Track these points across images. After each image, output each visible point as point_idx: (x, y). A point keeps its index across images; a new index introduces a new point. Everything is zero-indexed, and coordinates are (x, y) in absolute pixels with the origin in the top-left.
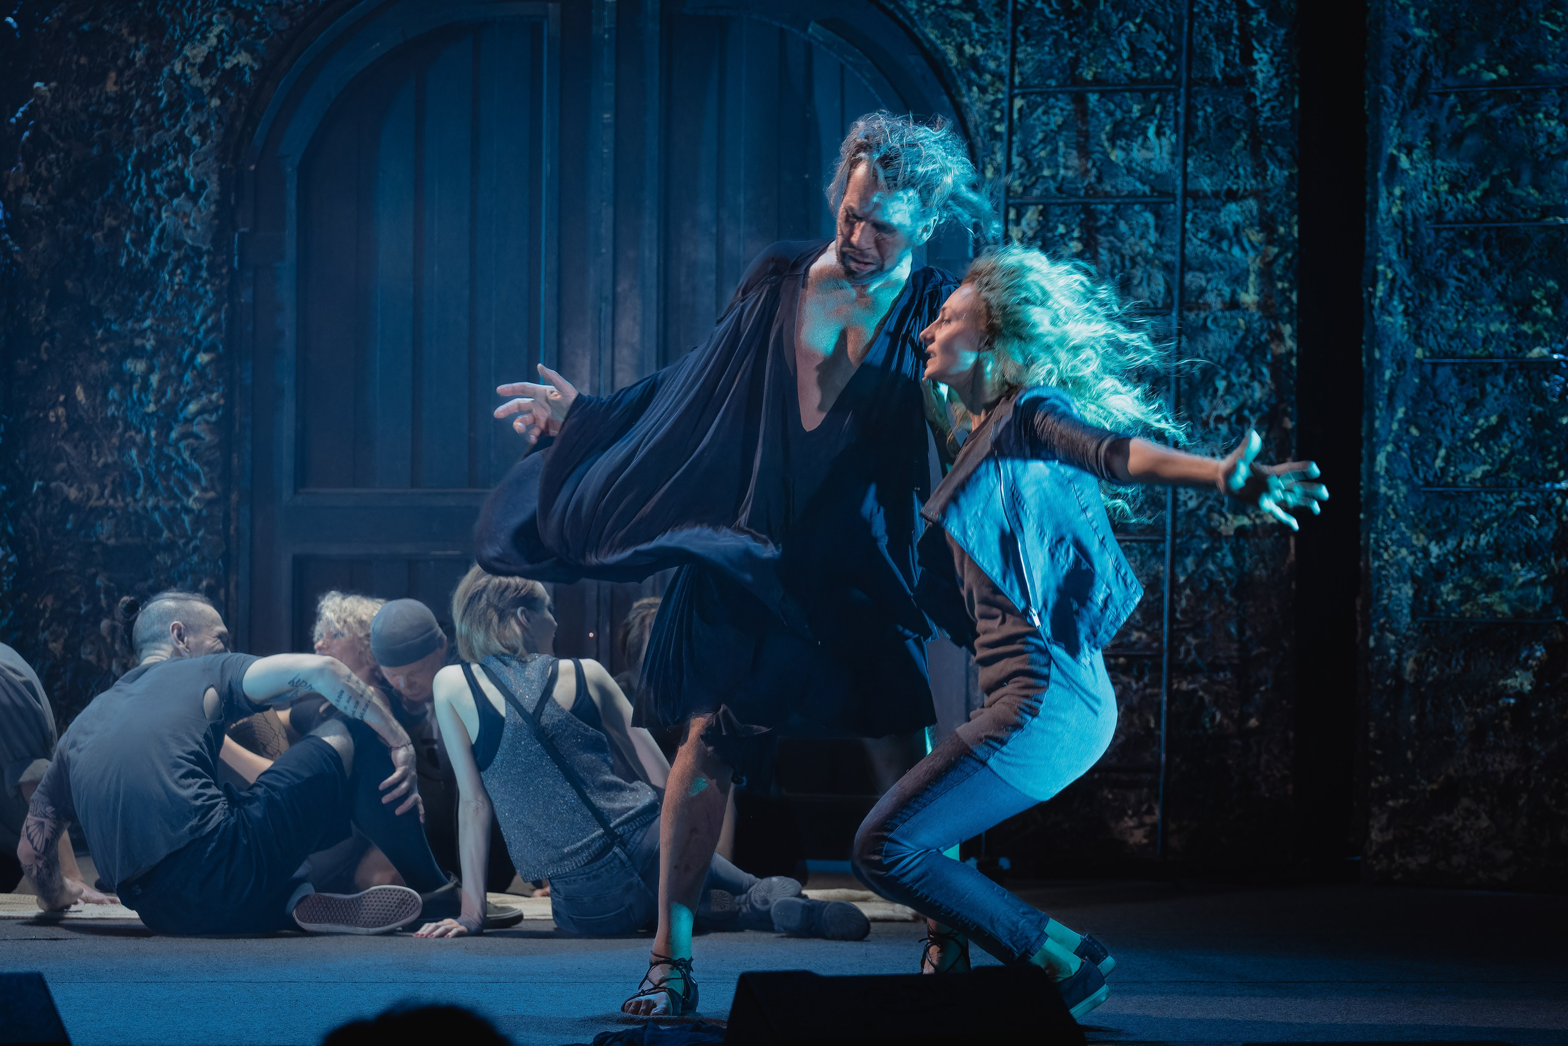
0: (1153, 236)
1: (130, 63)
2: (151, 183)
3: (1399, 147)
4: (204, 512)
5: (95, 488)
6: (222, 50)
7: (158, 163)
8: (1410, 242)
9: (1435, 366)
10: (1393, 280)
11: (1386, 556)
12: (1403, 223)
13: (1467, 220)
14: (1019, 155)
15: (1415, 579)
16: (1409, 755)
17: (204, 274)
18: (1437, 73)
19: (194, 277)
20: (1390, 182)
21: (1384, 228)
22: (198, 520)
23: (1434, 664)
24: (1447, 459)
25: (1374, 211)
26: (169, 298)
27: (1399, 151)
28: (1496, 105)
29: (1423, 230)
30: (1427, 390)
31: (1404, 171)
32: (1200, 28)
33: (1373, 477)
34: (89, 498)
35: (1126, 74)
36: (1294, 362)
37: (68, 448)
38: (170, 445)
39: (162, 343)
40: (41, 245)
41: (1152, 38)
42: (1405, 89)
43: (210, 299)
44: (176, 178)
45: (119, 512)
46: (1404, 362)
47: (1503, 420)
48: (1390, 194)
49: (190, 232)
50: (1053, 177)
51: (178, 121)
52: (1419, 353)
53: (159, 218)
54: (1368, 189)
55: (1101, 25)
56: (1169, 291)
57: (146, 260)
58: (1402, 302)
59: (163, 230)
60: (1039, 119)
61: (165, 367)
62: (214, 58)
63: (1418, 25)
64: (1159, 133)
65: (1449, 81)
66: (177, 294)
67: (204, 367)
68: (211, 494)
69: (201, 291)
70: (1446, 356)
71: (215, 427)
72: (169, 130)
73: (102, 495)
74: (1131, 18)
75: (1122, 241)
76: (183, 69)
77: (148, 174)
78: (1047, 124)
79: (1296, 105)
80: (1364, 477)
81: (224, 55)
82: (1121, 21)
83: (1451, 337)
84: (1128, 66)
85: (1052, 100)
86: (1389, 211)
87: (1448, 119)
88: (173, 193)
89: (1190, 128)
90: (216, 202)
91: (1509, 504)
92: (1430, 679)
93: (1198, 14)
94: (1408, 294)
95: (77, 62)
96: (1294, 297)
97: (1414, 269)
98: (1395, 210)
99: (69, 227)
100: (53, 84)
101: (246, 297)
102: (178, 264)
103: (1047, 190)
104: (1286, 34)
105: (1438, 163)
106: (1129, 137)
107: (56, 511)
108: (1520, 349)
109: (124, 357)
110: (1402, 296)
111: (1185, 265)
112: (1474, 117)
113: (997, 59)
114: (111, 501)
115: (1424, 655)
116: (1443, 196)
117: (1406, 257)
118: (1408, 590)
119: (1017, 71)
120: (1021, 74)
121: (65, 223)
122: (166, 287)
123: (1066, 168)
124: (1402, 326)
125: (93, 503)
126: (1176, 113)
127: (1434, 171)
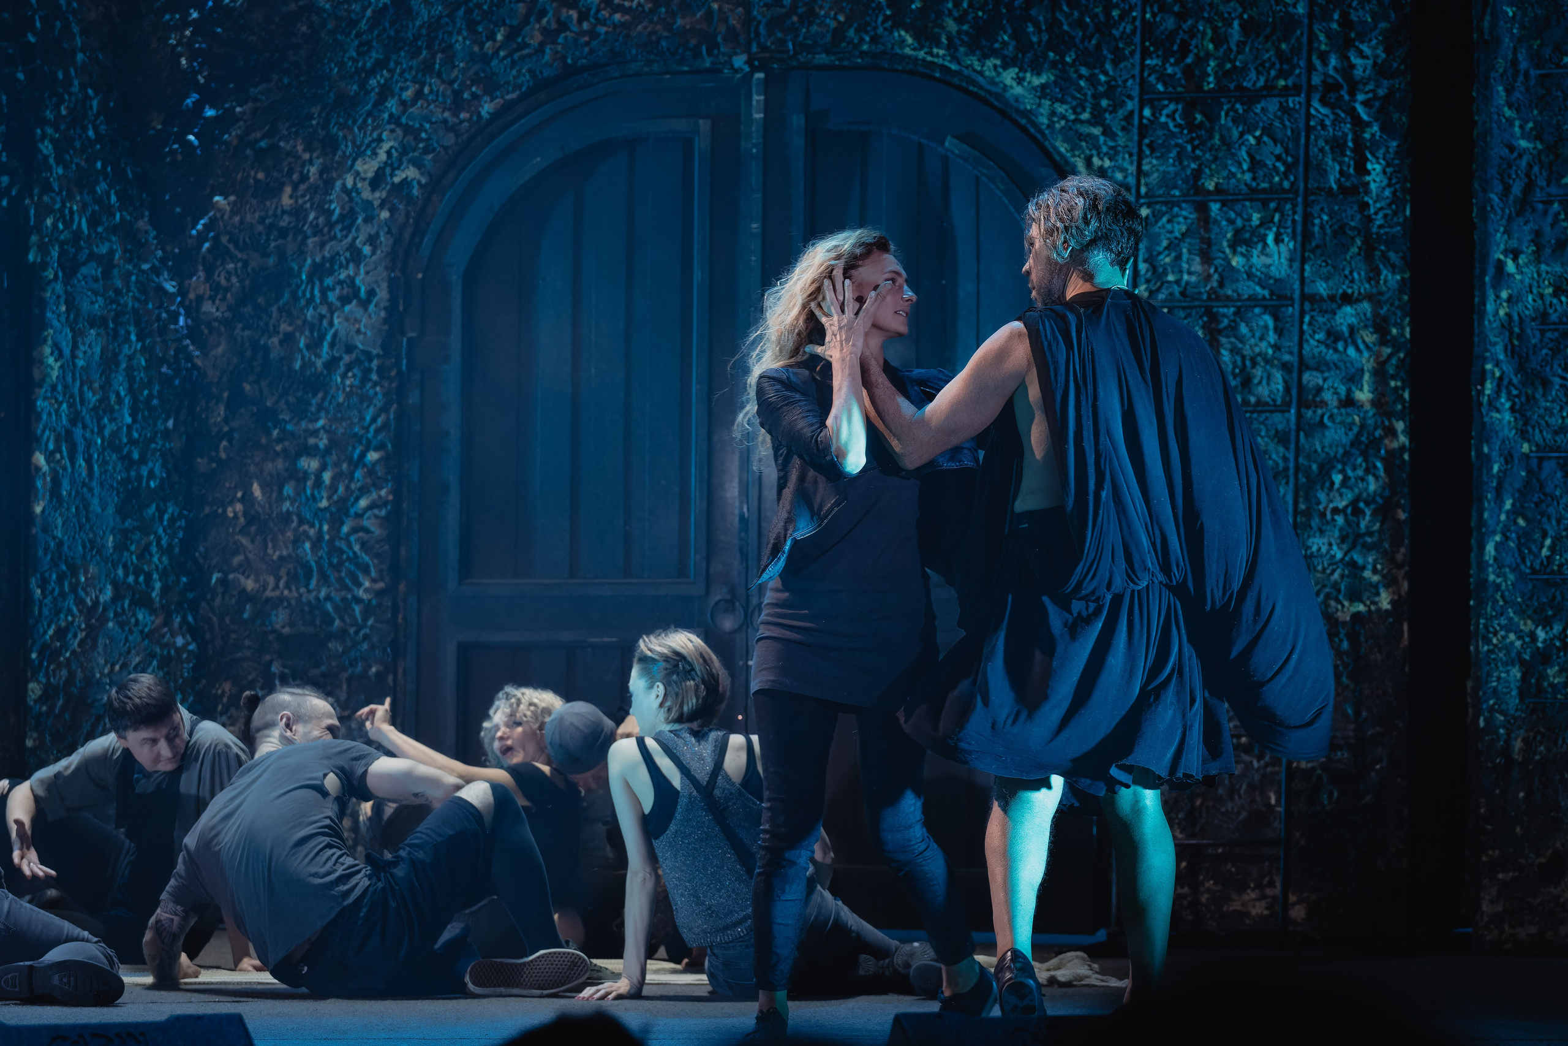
0: (1272, 337)
1: (304, 178)
2: (324, 292)
3: (1506, 252)
4: (374, 602)
5: (271, 580)
6: (392, 165)
7: (331, 272)
8: (1516, 342)
9: (1541, 460)
10: (1501, 378)
11: (1495, 641)
12: (1509, 324)
14: (1145, 261)
15: (1522, 663)
16: (1518, 829)
17: (374, 377)
18: (1541, 182)
19: (365, 379)
20: (1497, 285)
21: (1492, 329)
22: (368, 611)
23: (1541, 743)
24: (1552, 548)
25: (1483, 313)
26: (341, 400)
27: (1506, 256)
29: (1529, 331)
30: (1533, 484)
31: (1510, 275)
32: (1316, 140)
33: (1482, 565)
34: (265, 589)
35: (1246, 184)
36: (1406, 457)
37: (244, 541)
38: (342, 539)
39: (334, 443)
40: (220, 350)
41: (1270, 151)
42: (1512, 198)
43: (379, 402)
44: (348, 286)
45: (293, 602)
46: (1512, 456)
48: (1498, 297)
49: (361, 337)
50: (1178, 282)
51: (350, 231)
52: (1526, 447)
53: (331, 324)
54: (1477, 293)
55: (1222, 139)
56: (1287, 389)
57: (319, 364)
58: (1509, 399)
59: (335, 335)
60: (1163, 227)
61: (337, 464)
62: (384, 174)
63: (1523, 137)
64: (1278, 240)
65: (1553, 190)
66: (348, 396)
67: (374, 464)
68: (380, 585)
69: (371, 392)
70: (1552, 450)
71: (385, 521)
72: (341, 241)
73: (277, 586)
74: (1250, 131)
75: (1241, 342)
76: (355, 184)
77: (321, 282)
78: (1171, 232)
79: (1408, 213)
80: (1474, 566)
81: (393, 169)
82: (1242, 134)
83: (1556, 433)
84: (1248, 177)
85: (1176, 209)
86: (1497, 313)
87: (1552, 226)
88: (345, 300)
89: (1307, 236)
90: (385, 308)
92: (1538, 757)
93: (1314, 128)
94: (1515, 392)
95: (255, 178)
96: (1406, 395)
97: (1521, 368)
98: (1502, 312)
99: (247, 333)
100: (232, 198)
101: (413, 398)
102: (349, 367)
103: (1171, 294)
104: (1398, 146)
105: (1543, 267)
106: (1249, 244)
107: (233, 600)
109: (299, 455)
110: (1509, 393)
111: (1303, 365)
113: (1123, 170)
114: (286, 592)
115: (1532, 734)
116: (1548, 299)
117: (1513, 357)
118: (1516, 673)
119: (1143, 181)
120: (1147, 184)
121: (243, 329)
122: (338, 388)
123: (1190, 273)
124: (1509, 422)
125: (268, 593)
126: (1294, 221)
127: (1539, 275)
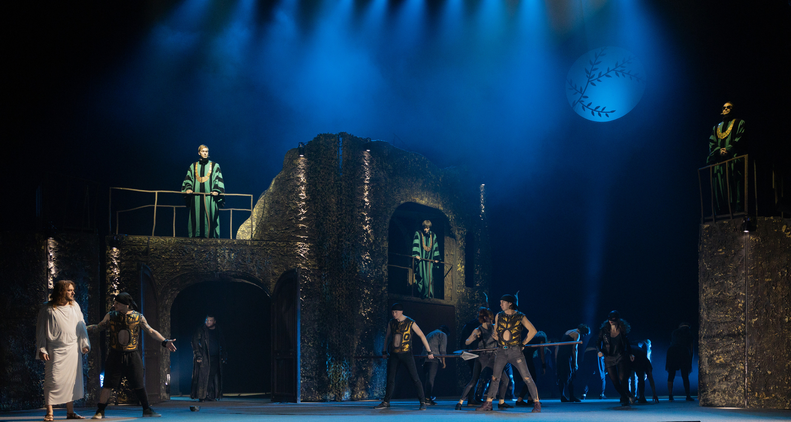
8: (707, 303)
10: (704, 308)
12: (705, 299)
13: (717, 299)
20: (703, 293)
21: (702, 300)
25: (700, 298)
27: (705, 288)
28: (721, 280)
29: (709, 300)
31: (705, 291)
47: (723, 330)
48: (703, 295)
52: (708, 321)
54: (699, 294)
63: (708, 267)
70: (713, 321)
91: (724, 344)
98: (704, 297)
105: (711, 290)
108: (726, 319)
110: (705, 311)
112: (717, 282)
115: (710, 369)
118: (707, 359)
124: (706, 316)
